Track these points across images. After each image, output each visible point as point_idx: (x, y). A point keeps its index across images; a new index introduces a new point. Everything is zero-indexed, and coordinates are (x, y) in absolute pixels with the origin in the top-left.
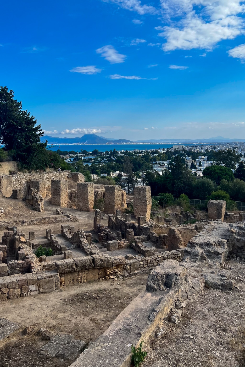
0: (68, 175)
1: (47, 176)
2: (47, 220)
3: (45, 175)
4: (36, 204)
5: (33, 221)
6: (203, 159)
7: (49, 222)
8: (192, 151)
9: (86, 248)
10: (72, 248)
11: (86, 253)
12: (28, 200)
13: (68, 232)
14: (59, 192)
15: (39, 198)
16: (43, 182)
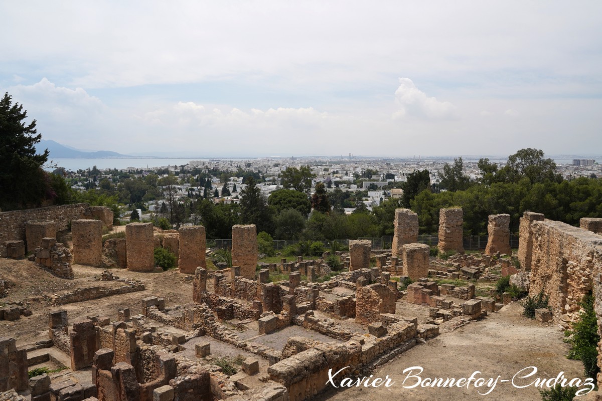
0: (84, 212)
1: (52, 213)
2: (93, 292)
3: (48, 213)
4: (59, 265)
5: (68, 296)
6: (236, 181)
7: (97, 296)
8: (218, 170)
9: (222, 334)
10: (193, 336)
11: (227, 341)
12: (41, 259)
13: (158, 310)
14: (89, 242)
15: (64, 255)
16: (52, 225)
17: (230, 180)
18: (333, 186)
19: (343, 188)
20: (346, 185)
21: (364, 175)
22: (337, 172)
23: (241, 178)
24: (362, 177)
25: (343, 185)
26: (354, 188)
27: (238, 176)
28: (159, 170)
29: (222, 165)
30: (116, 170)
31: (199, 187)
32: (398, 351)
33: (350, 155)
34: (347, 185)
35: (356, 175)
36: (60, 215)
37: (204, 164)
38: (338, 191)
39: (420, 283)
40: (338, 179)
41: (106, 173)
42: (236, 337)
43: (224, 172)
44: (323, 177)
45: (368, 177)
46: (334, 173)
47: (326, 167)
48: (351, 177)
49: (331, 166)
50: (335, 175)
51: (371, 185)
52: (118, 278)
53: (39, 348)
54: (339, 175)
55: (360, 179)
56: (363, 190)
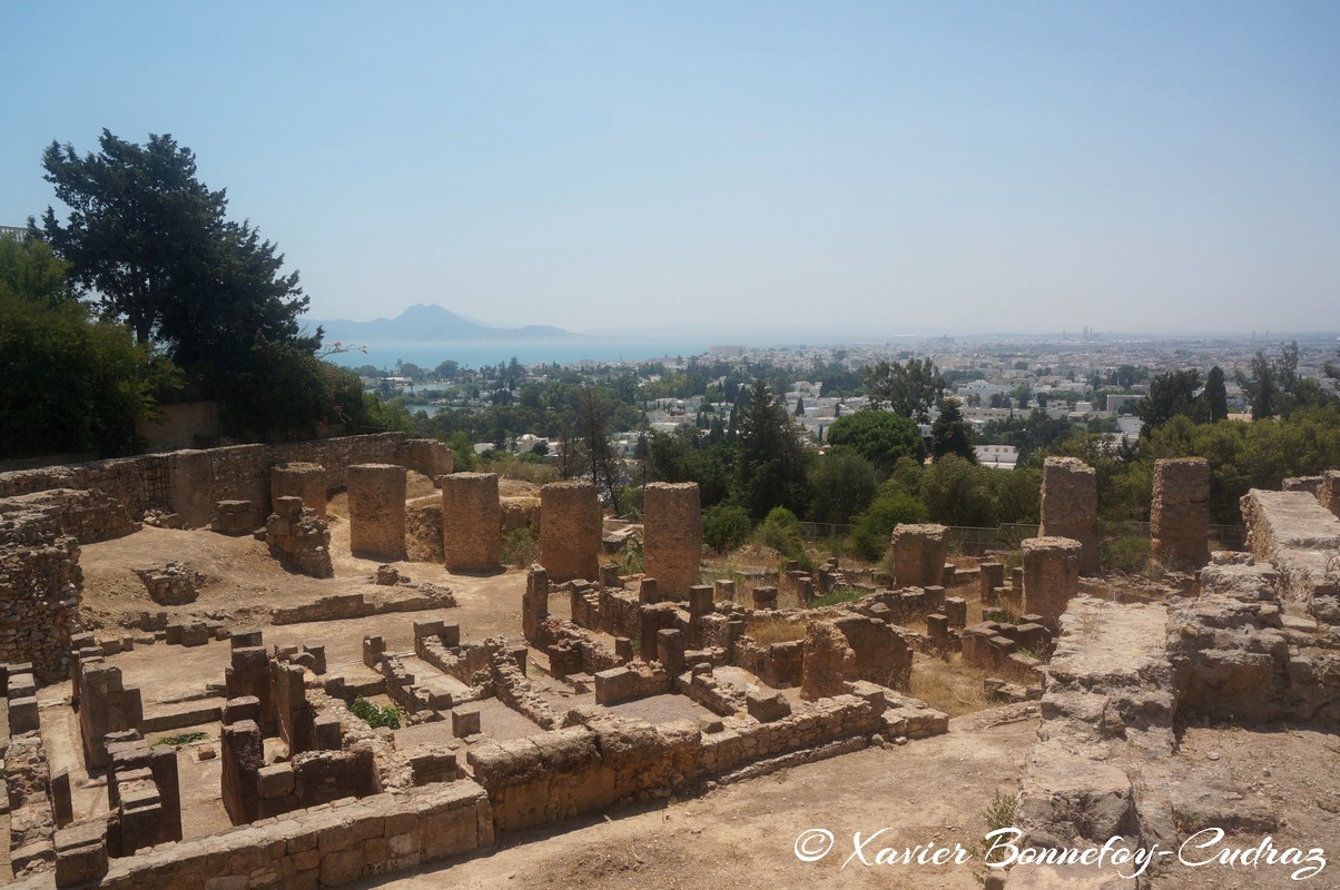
0: (393, 450)
4: (305, 550)
5: (302, 609)
6: (807, 391)
7: (359, 612)
8: (771, 366)
9: (521, 697)
10: (470, 697)
11: (524, 712)
12: (276, 536)
13: (440, 644)
14: (377, 508)
15: (315, 530)
16: (317, 473)
17: (792, 390)
18: (1033, 404)
19: (1055, 411)
20: (1064, 402)
21: (1113, 379)
22: (1048, 371)
23: (818, 386)
24: (1106, 382)
25: (1059, 402)
26: (1083, 408)
27: (812, 379)
28: (644, 366)
29: (781, 355)
30: (556, 367)
31: (723, 404)
32: (807, 754)
33: (1085, 330)
34: (1068, 404)
35: (1095, 381)
36: (345, 455)
37: (741, 353)
38: (1039, 417)
39: (995, 624)
40: (1047, 389)
41: (538, 372)
42: (542, 706)
43: (780, 370)
44: (1012, 383)
45: (1122, 384)
46: (1040, 373)
47: (1021, 360)
48: (1080, 385)
49: (1037, 356)
50: (1042, 378)
51: (1126, 402)
52: (408, 580)
53: (209, 696)
54: (1052, 379)
55: (1102, 390)
56: (1105, 415)
